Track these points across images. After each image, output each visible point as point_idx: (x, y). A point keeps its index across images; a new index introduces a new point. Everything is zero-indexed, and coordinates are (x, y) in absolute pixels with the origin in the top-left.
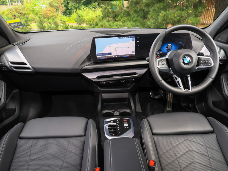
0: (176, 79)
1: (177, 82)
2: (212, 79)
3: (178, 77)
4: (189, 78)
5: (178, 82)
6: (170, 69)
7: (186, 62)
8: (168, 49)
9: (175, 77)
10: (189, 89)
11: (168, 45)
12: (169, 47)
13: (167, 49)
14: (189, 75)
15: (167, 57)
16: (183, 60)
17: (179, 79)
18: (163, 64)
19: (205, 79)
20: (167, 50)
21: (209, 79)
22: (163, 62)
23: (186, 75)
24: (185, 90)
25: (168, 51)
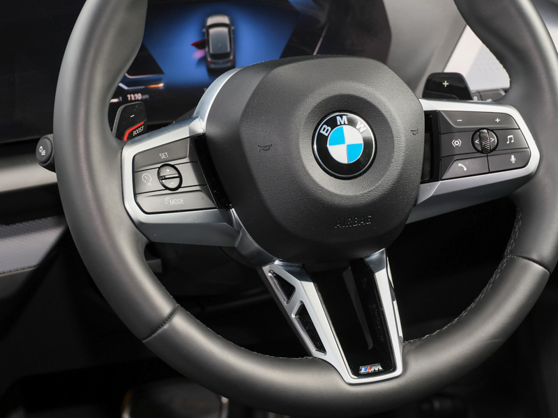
0: (289, 290)
1: (293, 316)
2: (541, 268)
3: (301, 277)
4: (383, 279)
5: (303, 313)
6: (229, 219)
7: (339, 153)
8: (214, 56)
9: (278, 277)
10: (389, 366)
11: (211, 21)
12: (219, 35)
13: (198, 54)
14: (376, 255)
15: (200, 125)
16: (322, 142)
17: (308, 294)
18: (173, 184)
19: (496, 276)
20: (203, 60)
21: (525, 268)
22: (168, 172)
23: (360, 254)
24: (356, 372)
25: (215, 73)
